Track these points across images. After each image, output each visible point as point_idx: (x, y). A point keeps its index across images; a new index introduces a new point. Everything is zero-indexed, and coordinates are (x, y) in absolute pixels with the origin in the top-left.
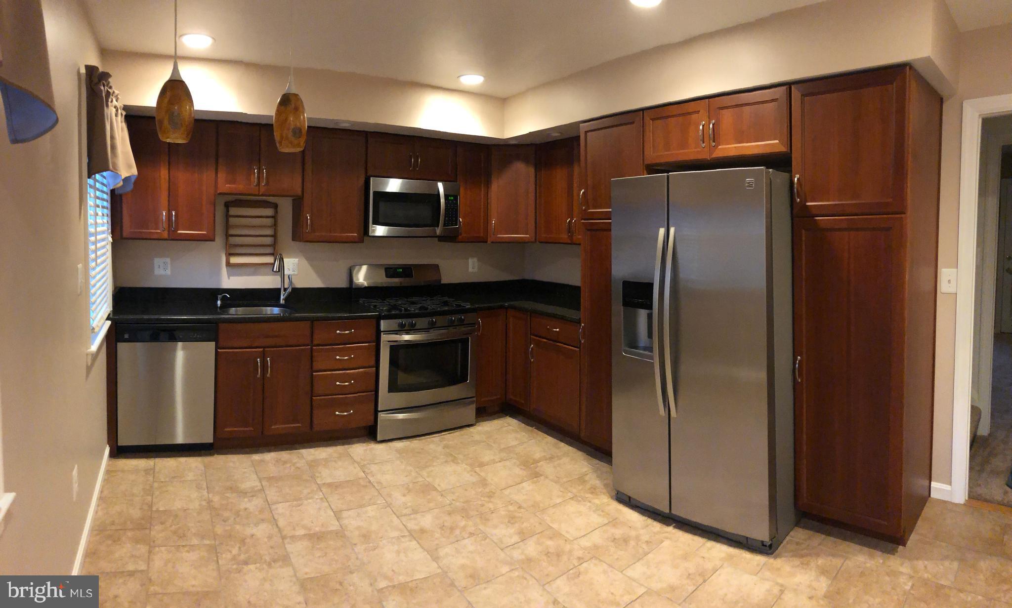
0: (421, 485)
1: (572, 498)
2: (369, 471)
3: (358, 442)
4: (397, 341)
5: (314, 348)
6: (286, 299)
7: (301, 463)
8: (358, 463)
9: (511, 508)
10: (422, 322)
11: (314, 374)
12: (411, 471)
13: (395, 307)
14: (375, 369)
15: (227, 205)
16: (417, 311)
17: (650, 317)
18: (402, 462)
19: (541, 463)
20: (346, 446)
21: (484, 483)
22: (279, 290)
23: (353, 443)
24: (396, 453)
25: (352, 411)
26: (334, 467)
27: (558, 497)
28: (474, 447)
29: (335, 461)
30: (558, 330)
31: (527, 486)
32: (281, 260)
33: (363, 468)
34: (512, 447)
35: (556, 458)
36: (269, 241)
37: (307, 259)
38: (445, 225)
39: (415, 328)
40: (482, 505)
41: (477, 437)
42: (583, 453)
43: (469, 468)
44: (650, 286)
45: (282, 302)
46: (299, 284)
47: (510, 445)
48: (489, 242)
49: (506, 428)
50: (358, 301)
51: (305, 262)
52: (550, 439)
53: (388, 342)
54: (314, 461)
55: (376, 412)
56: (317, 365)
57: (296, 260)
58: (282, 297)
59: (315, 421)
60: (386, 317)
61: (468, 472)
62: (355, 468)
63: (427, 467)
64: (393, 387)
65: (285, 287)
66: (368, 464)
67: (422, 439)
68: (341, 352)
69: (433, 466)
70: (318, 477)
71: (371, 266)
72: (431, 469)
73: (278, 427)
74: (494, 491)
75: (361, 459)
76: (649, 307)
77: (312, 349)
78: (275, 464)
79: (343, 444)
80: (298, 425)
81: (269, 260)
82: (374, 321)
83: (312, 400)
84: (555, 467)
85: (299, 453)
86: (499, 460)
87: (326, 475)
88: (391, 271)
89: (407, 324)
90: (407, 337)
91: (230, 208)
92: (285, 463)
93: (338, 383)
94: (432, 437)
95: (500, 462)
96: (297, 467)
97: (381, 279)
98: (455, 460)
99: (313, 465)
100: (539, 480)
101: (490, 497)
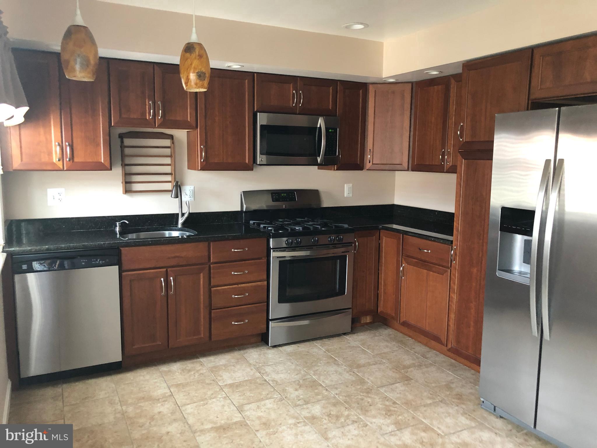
0: (309, 381)
1: (441, 401)
3: (253, 348)
4: (285, 257)
5: (211, 265)
6: (184, 224)
7: (204, 371)
8: (254, 366)
9: (387, 403)
10: (306, 240)
11: (212, 289)
14: (266, 282)
15: (122, 137)
16: (302, 230)
18: (292, 363)
19: (411, 369)
20: (242, 351)
23: (249, 349)
24: (286, 355)
25: (247, 321)
26: (234, 371)
27: (430, 398)
28: (352, 352)
29: (234, 366)
30: (429, 251)
31: (400, 387)
32: (179, 187)
33: (258, 370)
34: (384, 353)
36: (168, 169)
38: (325, 154)
39: (301, 245)
40: (362, 399)
41: (353, 344)
43: (348, 369)
45: (180, 226)
46: (196, 209)
48: (365, 169)
50: (249, 222)
53: (277, 257)
54: (215, 367)
55: (268, 320)
56: (214, 282)
57: (192, 187)
58: (180, 221)
59: (214, 332)
60: (274, 236)
61: (347, 372)
62: (252, 370)
63: (313, 366)
64: (282, 299)
65: (183, 212)
66: (263, 365)
67: (307, 344)
68: (235, 268)
69: (319, 366)
70: (220, 380)
71: (260, 192)
72: (317, 368)
73: (183, 340)
74: (370, 388)
75: (256, 362)
77: (209, 266)
78: (181, 373)
79: (240, 350)
81: (168, 187)
82: (264, 240)
83: (210, 313)
84: (423, 373)
85: (201, 361)
86: (374, 363)
87: (226, 378)
88: (277, 196)
89: (293, 242)
91: (124, 139)
92: (189, 371)
93: (233, 296)
94: (315, 343)
96: (201, 374)
97: (268, 203)
98: (335, 362)
99: (214, 370)
100: (410, 383)
101: (368, 393)
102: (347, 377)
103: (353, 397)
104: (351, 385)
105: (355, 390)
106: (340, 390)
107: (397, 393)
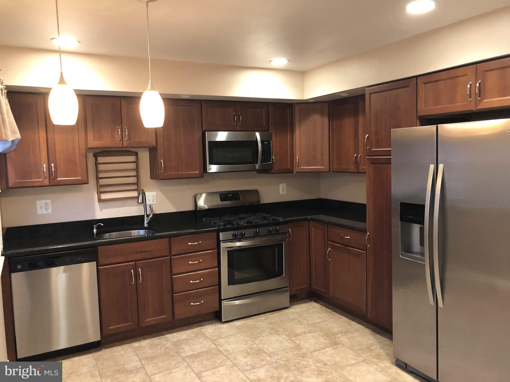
0: (255, 350)
1: (363, 361)
2: (218, 344)
3: (209, 324)
4: (232, 247)
5: (172, 257)
6: (148, 223)
7: (169, 345)
8: (210, 339)
10: (248, 232)
11: (173, 276)
12: (248, 341)
13: (229, 222)
14: (218, 268)
15: (96, 156)
16: (245, 224)
17: (422, 230)
18: (241, 335)
19: (339, 335)
20: (200, 328)
21: (298, 347)
22: (143, 216)
23: (205, 325)
24: (236, 329)
25: (203, 301)
26: (193, 344)
27: (354, 359)
28: (290, 324)
29: (193, 340)
30: (349, 237)
31: (329, 350)
32: (144, 194)
33: (213, 342)
34: (317, 323)
35: (349, 333)
36: (133, 180)
37: (163, 192)
38: (262, 162)
39: (245, 237)
40: (298, 362)
41: (291, 317)
42: (370, 330)
43: (287, 338)
44: (423, 207)
45: (146, 225)
46: (158, 211)
47: (316, 322)
48: (295, 172)
49: (312, 310)
50: (202, 219)
51: (161, 194)
52: (344, 318)
53: (226, 248)
54: (178, 341)
55: (220, 300)
56: (175, 271)
57: (154, 193)
58: (146, 222)
59: (176, 312)
60: (223, 230)
61: (287, 341)
62: (208, 342)
63: (259, 337)
64: (231, 282)
65: (147, 214)
66: (217, 339)
67: (254, 318)
68: (191, 258)
69: (263, 337)
70: (182, 352)
71: (210, 194)
72: (261, 338)
73: (150, 320)
74: (305, 353)
75: (211, 336)
76: (421, 222)
77: (171, 258)
78: (150, 348)
79: (198, 327)
80: (164, 316)
81: (135, 194)
82: (215, 234)
83: (173, 296)
84: (349, 339)
85: (166, 337)
86: (309, 332)
87: (187, 350)
88: (224, 196)
89: (239, 234)
90: (238, 244)
91: (98, 158)
92: (157, 345)
93: (191, 282)
94: (260, 317)
95: (309, 333)
96: (166, 347)
97: (217, 202)
98: (277, 333)
99: (177, 344)
100: (338, 347)
101: (303, 357)
102: (286, 345)
103: (291, 361)
104: (289, 351)
107: (328, 356)
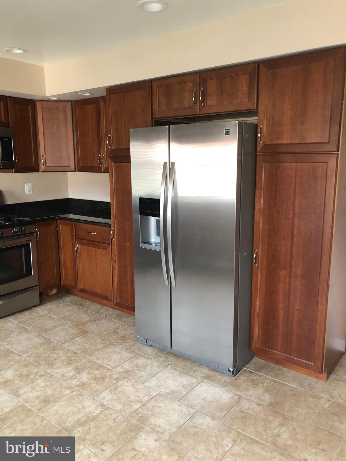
9: (69, 355)
17: (158, 221)
27: (101, 343)
30: (95, 233)
31: (79, 340)
34: (67, 316)
38: (3, 160)
43: (37, 334)
44: (158, 201)
61: (37, 337)
63: (6, 338)
69: (11, 337)
72: (9, 339)
74: (56, 346)
86: (59, 325)
98: (26, 331)
100: (87, 335)
101: (54, 350)
102: (36, 341)
103: (41, 356)
104: (39, 347)
105: (43, 350)
106: (30, 353)
107: (77, 345)
